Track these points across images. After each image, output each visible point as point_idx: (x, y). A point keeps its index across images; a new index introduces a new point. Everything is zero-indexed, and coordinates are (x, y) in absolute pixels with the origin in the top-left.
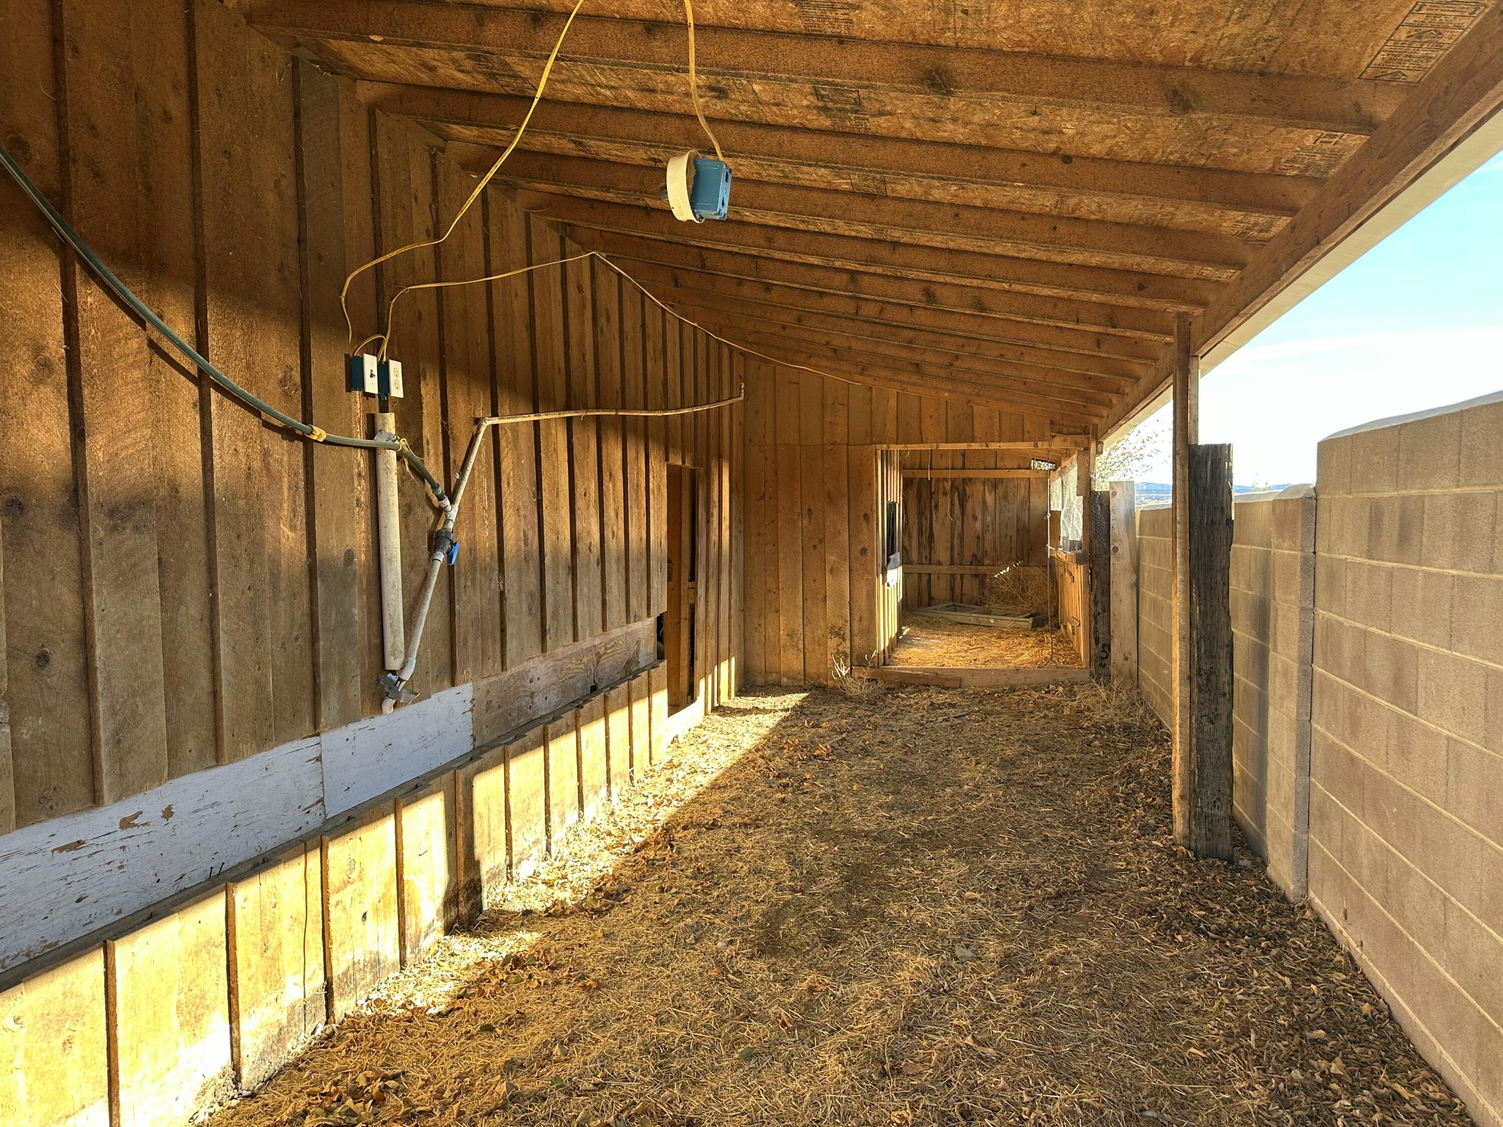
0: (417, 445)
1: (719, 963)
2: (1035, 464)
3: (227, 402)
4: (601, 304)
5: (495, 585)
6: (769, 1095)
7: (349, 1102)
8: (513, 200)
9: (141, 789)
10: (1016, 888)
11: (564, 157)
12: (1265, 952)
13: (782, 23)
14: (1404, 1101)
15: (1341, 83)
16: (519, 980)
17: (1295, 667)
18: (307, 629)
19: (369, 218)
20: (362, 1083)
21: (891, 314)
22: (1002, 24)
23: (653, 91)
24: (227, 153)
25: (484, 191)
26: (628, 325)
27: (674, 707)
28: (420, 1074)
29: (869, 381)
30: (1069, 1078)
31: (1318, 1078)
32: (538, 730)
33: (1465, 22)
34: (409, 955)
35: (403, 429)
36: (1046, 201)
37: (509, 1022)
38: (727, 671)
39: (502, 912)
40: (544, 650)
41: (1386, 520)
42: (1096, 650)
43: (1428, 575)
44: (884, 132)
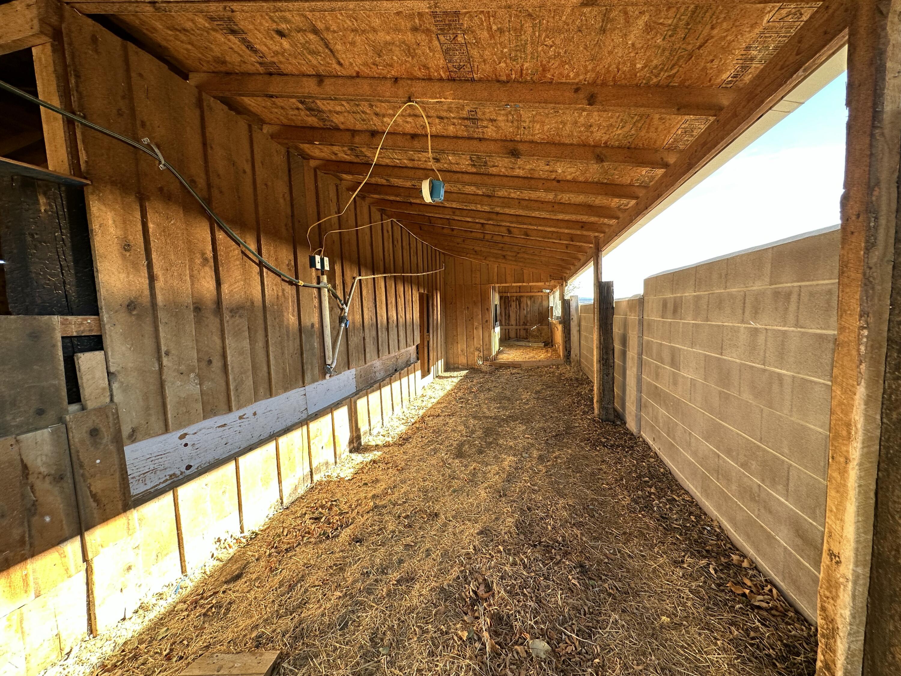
0: (334, 287)
1: (443, 461)
2: (544, 291)
3: (269, 272)
4: (395, 236)
5: (362, 335)
6: (462, 504)
7: (320, 510)
8: (365, 201)
9: (245, 406)
10: (542, 434)
11: (383, 185)
12: (627, 452)
13: (460, 134)
14: (676, 501)
15: (656, 151)
16: (375, 468)
17: (636, 356)
18: (299, 351)
19: (315, 208)
20: (324, 503)
21: (495, 238)
22: (537, 132)
23: (414, 160)
24: (266, 185)
25: (355, 198)
26: (404, 244)
27: (423, 376)
28: (343, 500)
29: (488, 262)
30: (563, 495)
31: (647, 494)
32: (378, 384)
33: (702, 126)
34: (338, 461)
35: (329, 281)
36: (550, 197)
37: (373, 482)
38: (441, 364)
39: (368, 445)
40: (379, 357)
41: (669, 305)
42: (566, 353)
43: (684, 323)
44: (494, 173)
